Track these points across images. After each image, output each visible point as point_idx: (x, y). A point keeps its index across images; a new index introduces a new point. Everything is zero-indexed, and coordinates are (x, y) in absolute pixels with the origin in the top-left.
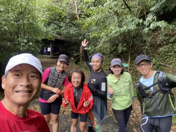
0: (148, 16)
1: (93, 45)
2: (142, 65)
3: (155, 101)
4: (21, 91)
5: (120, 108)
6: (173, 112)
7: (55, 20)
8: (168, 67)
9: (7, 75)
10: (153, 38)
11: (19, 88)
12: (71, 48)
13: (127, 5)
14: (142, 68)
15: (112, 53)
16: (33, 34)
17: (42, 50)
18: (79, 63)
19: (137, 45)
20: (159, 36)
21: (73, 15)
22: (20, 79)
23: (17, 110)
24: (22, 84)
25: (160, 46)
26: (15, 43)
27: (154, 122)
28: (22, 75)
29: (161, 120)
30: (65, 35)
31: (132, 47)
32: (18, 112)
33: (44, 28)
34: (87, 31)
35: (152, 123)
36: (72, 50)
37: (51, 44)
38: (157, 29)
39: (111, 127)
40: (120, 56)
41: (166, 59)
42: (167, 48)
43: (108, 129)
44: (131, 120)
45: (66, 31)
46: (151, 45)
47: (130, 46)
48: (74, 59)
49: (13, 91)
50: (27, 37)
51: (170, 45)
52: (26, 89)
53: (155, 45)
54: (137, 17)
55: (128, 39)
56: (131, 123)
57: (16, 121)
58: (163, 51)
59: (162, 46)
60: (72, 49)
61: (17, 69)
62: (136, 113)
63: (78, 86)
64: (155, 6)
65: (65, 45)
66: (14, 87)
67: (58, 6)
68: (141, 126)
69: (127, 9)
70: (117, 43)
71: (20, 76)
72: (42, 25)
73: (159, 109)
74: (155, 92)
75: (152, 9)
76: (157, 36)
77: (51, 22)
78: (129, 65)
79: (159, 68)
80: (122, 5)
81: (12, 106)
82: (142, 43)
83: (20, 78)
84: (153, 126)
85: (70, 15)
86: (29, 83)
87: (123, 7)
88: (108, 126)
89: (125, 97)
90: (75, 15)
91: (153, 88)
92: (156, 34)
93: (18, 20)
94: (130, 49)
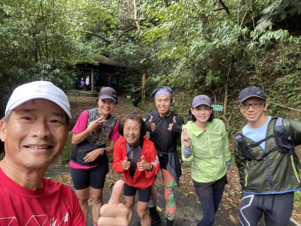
0: (259, 23)
1: (163, 74)
2: (250, 105)
3: (268, 166)
4: (34, 145)
5: (206, 179)
6: (297, 186)
7: (99, 31)
8: (294, 111)
9: (9, 118)
10: (268, 61)
11: (30, 141)
12: (126, 79)
13: (223, 4)
14: (249, 110)
15: (196, 87)
16: (63, 55)
17: (77, 82)
18: (139, 104)
19: (240, 72)
20: (278, 57)
21: (130, 21)
22: (32, 126)
23: (27, 178)
24: (35, 134)
25: (280, 74)
26: (31, 71)
27: (263, 203)
28: (36, 119)
29: (276, 199)
30: (116, 57)
31: (230, 77)
32: (29, 181)
33: (80, 45)
34: (153, 50)
35: (260, 205)
36: (128, 82)
37: (92, 72)
38: (274, 45)
39: (190, 212)
40: (210, 92)
41: (290, 97)
42: (292, 78)
43: (185, 215)
44: (225, 201)
45: (118, 49)
46: (264, 73)
47: (227, 76)
48: (132, 98)
49: (21, 145)
50: (52, 60)
51: (296, 74)
52: (43, 143)
53: (270, 74)
54: (240, 24)
55: (224, 62)
56: (225, 206)
57: (25, 197)
58: (284, 84)
59: (284, 76)
60: (128, 80)
61: (27, 108)
62: (235, 190)
63: (135, 142)
64: (272, 6)
65: (116, 73)
66: (22, 139)
67: (104, 6)
68: (241, 209)
69: (224, 11)
70: (205, 70)
71: (31, 120)
72: (77, 39)
73: (274, 179)
74: (268, 150)
75: (267, 10)
76: (274, 57)
77: (92, 34)
78: (225, 108)
79: (276, 113)
80: (215, 4)
81: (18, 171)
82: (248, 70)
83: (32, 123)
84: (262, 210)
85: (124, 23)
86: (48, 133)
87: (216, 7)
88: (187, 210)
89: (214, 161)
90: (132, 21)
91: (266, 144)
92: (273, 54)
93: (36, 31)
94: (228, 80)
